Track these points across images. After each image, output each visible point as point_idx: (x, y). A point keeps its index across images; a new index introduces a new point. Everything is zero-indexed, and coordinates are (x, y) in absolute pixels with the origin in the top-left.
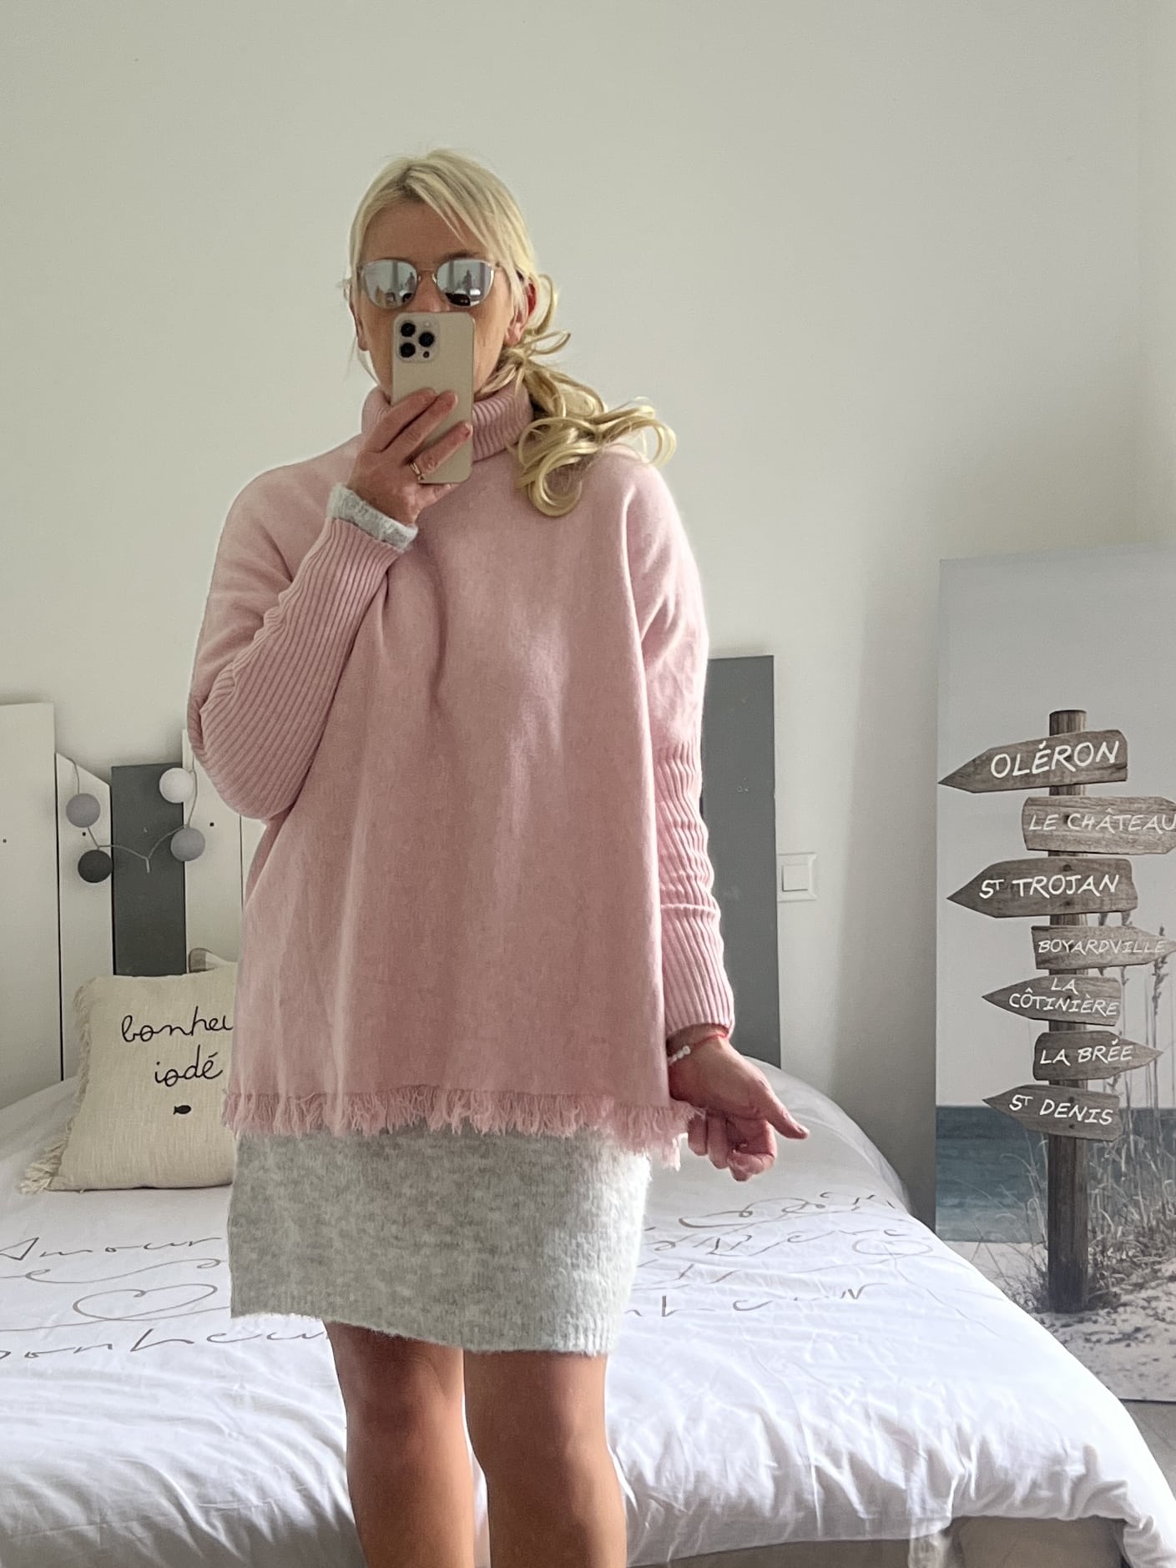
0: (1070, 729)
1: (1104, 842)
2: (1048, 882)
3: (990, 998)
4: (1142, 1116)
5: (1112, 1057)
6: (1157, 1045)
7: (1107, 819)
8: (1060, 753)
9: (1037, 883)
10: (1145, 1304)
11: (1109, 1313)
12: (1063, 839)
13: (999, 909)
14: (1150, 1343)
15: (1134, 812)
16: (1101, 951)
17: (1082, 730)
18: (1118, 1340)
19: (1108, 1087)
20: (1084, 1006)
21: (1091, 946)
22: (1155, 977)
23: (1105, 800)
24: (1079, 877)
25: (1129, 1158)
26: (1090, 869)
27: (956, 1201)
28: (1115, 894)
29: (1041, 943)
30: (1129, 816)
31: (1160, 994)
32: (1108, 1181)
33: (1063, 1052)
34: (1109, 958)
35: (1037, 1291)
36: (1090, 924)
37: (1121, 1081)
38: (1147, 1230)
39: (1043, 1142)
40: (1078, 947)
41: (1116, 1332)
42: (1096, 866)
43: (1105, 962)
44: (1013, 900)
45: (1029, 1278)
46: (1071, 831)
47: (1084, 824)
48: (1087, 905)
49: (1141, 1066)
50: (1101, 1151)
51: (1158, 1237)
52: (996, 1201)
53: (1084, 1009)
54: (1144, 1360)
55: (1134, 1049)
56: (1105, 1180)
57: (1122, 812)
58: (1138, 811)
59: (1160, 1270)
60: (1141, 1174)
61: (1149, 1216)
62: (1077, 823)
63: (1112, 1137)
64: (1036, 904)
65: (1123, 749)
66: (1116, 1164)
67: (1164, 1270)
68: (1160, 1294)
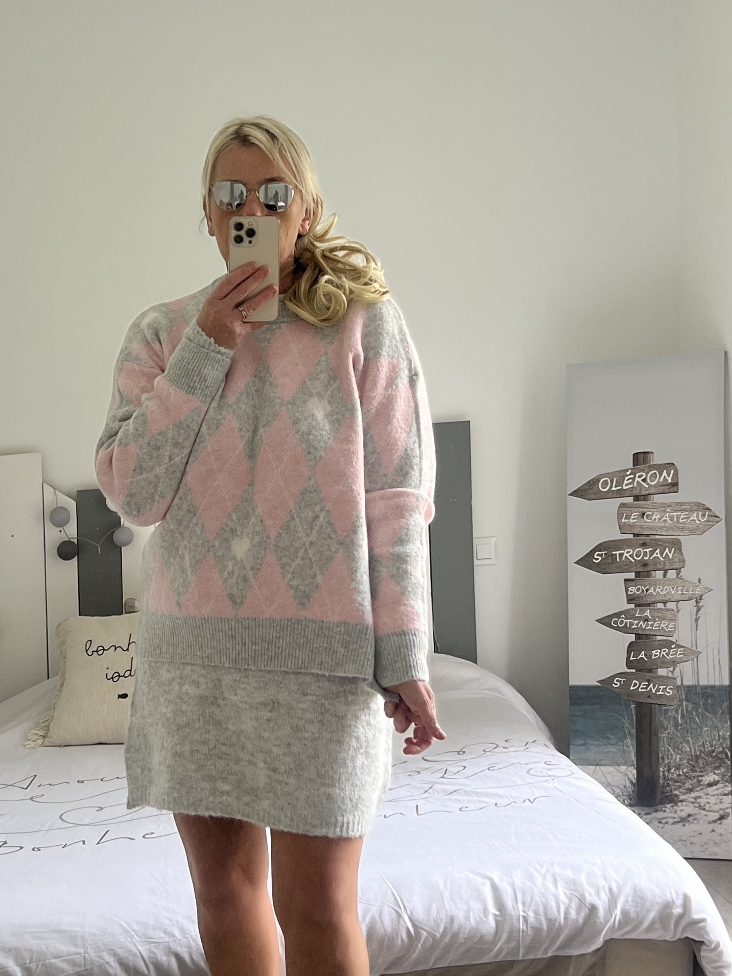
0: (644, 463)
1: (665, 529)
2: (633, 552)
3: (600, 621)
4: (690, 689)
5: (672, 655)
6: (698, 648)
7: (667, 515)
8: (640, 476)
9: (627, 553)
10: (694, 800)
11: (672, 806)
12: (641, 527)
13: (604, 569)
14: (696, 824)
15: (682, 511)
16: (664, 592)
17: (652, 463)
18: (678, 822)
19: (669, 672)
20: (655, 625)
21: (659, 590)
22: (696, 608)
23: (666, 504)
24: (651, 549)
25: (683, 716)
26: (657, 545)
27: (582, 742)
28: (672, 559)
29: (630, 589)
30: (680, 513)
31: (699, 617)
32: (672, 729)
33: (643, 653)
34: (669, 597)
35: (630, 795)
37: (677, 669)
38: (694, 757)
39: (632, 706)
40: (651, 591)
41: (677, 817)
42: (661, 543)
43: (667, 599)
44: (612, 563)
45: (625, 787)
46: (645, 522)
47: (653, 518)
48: (656, 565)
49: (689, 660)
50: (666, 711)
51: (700, 761)
52: (605, 742)
53: (655, 627)
54: (693, 834)
55: (684, 650)
56: (669, 728)
57: (676, 511)
58: (685, 510)
59: (702, 780)
60: (690, 724)
61: (695, 749)
62: (649, 517)
63: (673, 703)
64: (626, 565)
65: (676, 474)
66: (675, 718)
67: (704, 780)
68: (702, 795)
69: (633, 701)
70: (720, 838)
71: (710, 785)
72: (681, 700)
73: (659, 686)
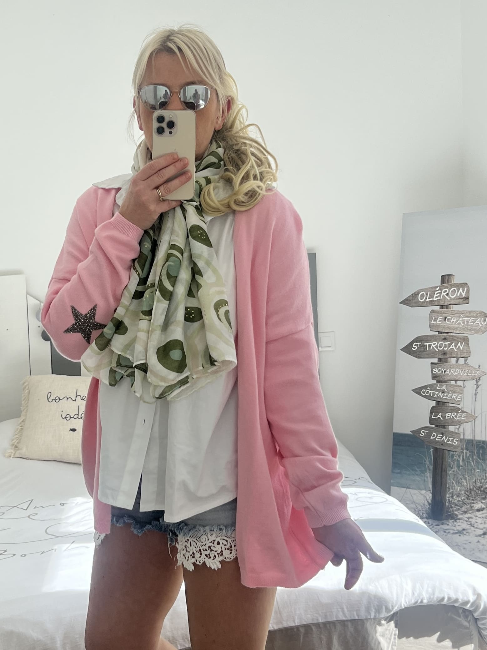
0: (448, 282)
1: (459, 329)
2: (438, 344)
3: (414, 391)
5: (458, 417)
6: (476, 414)
7: (461, 319)
8: (444, 292)
9: (434, 345)
10: (467, 520)
11: (453, 522)
12: (444, 327)
13: (419, 355)
14: (468, 535)
15: (471, 317)
16: (456, 373)
17: (453, 283)
18: (456, 533)
19: (456, 429)
21: (452, 372)
22: (476, 386)
23: (460, 311)
24: (449, 343)
25: (463, 460)
26: (453, 340)
28: (463, 351)
29: (434, 370)
30: (469, 318)
31: (478, 392)
32: (455, 469)
33: (440, 414)
34: (459, 377)
36: (452, 363)
37: (461, 427)
38: (469, 489)
39: (431, 450)
40: (448, 372)
41: (456, 529)
42: (455, 339)
43: (457, 378)
44: (424, 351)
45: (424, 505)
46: (447, 324)
47: (452, 320)
48: (452, 354)
49: (470, 422)
50: (453, 456)
51: (473, 492)
52: (413, 472)
53: (449, 397)
54: (465, 542)
55: (467, 415)
56: (454, 468)
57: (466, 317)
58: (473, 316)
59: (473, 506)
60: (468, 466)
61: (470, 484)
62: (449, 321)
63: (457, 450)
64: (432, 353)
65: (468, 291)
66: (458, 461)
67: (474, 506)
68: (473, 516)
69: (432, 446)
70: (482, 547)
71: (479, 510)
72: (462, 449)
73: (449, 438)
